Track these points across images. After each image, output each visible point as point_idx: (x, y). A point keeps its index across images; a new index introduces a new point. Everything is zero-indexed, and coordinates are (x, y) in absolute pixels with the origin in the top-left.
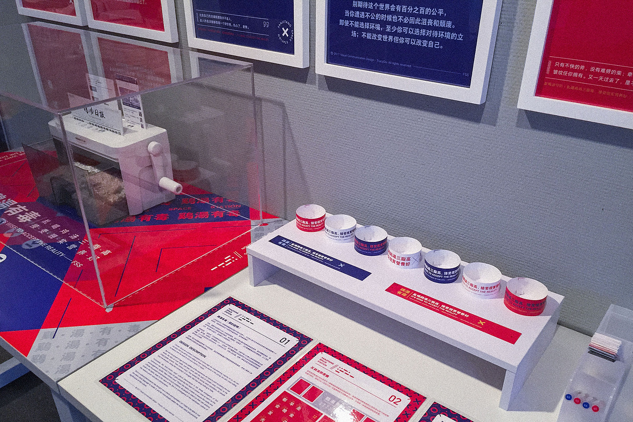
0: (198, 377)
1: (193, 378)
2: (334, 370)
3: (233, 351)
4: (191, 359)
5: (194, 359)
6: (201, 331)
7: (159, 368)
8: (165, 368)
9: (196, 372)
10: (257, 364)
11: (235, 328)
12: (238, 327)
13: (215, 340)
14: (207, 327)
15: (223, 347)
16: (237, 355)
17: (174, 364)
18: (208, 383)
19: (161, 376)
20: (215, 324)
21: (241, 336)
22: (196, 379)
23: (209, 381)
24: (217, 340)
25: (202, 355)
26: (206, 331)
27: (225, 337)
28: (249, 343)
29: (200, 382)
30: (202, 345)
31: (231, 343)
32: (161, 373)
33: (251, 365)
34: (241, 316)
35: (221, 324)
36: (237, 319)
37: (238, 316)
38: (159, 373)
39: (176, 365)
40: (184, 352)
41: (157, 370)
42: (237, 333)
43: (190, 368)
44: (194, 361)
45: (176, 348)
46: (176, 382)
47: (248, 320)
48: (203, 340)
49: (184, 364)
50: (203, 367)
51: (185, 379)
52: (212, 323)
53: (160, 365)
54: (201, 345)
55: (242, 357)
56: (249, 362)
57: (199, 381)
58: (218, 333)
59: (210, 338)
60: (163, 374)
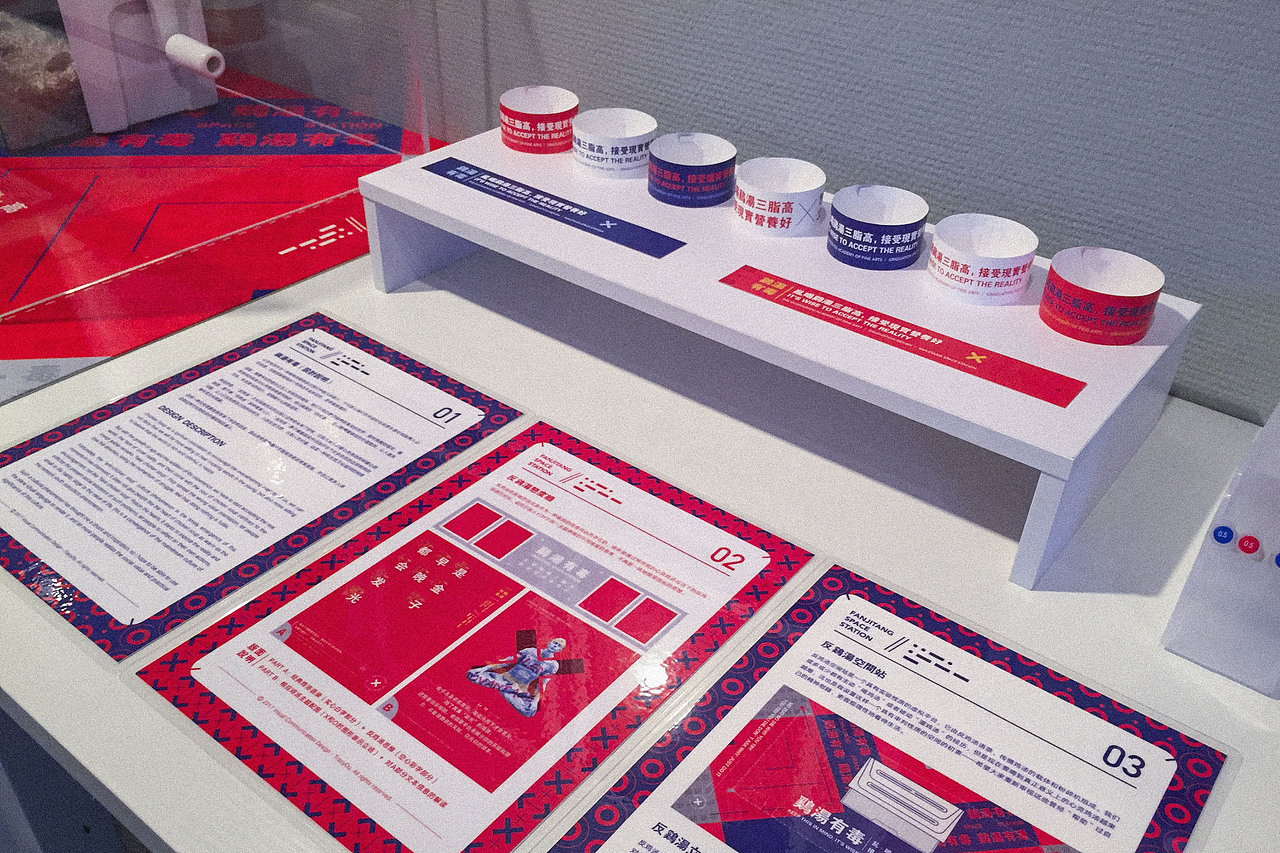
0: (194, 490)
1: (177, 494)
2: (569, 486)
3: (303, 434)
4: (182, 449)
5: (190, 450)
6: (223, 385)
7: (90, 467)
8: (106, 468)
9: (190, 479)
10: (360, 466)
11: (318, 383)
12: (325, 379)
13: (257, 407)
14: (242, 376)
15: (278, 424)
16: (311, 443)
17: (132, 459)
18: (218, 507)
19: (89, 486)
20: (264, 372)
21: (332, 400)
22: (185, 494)
23: (222, 499)
24: (263, 407)
25: (214, 439)
26: (238, 385)
27: (285, 400)
28: (349, 415)
29: (197, 502)
30: (220, 418)
31: (301, 416)
32: (92, 478)
33: (346, 467)
34: (340, 356)
35: (282, 372)
36: (327, 362)
37: (332, 355)
38: (85, 478)
39: (137, 463)
40: (166, 431)
41: (80, 470)
42: (320, 393)
43: (173, 468)
44: (188, 453)
45: (145, 422)
46: (128, 503)
47: (355, 365)
48: (226, 407)
49: (159, 460)
50: (213, 468)
51: (153, 495)
52: (257, 369)
53: (93, 459)
54: (216, 416)
55: (323, 449)
56: (340, 459)
57: (193, 500)
58: (268, 391)
59: (245, 403)
60: (97, 481)
